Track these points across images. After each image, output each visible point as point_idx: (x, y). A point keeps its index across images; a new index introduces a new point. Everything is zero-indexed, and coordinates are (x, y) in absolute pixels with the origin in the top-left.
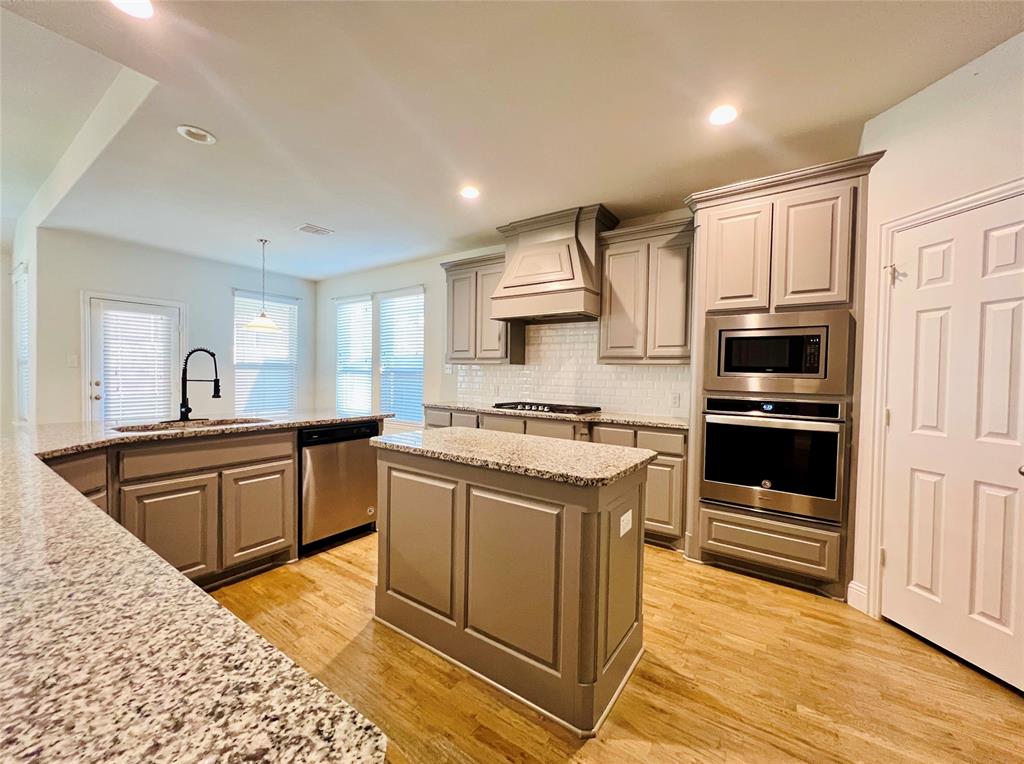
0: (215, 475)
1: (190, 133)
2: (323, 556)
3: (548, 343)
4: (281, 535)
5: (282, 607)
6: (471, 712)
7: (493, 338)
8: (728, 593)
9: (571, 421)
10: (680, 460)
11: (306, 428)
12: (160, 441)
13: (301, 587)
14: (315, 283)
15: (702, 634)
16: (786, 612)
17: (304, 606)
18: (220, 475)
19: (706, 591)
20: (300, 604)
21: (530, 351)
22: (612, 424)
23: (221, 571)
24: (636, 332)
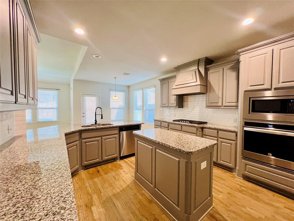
0: (100, 138)
1: (96, 56)
2: (125, 160)
3: (191, 102)
4: (115, 153)
5: (114, 172)
6: (154, 213)
7: (173, 100)
8: (252, 192)
9: (196, 127)
10: (234, 142)
11: (121, 127)
12: (89, 130)
13: (119, 168)
14: (129, 87)
15: (237, 206)
16: (277, 205)
17: (119, 173)
18: (102, 138)
19: (243, 190)
20: (118, 172)
21: (185, 104)
22: (209, 128)
23: (102, 161)
24: (219, 98)
